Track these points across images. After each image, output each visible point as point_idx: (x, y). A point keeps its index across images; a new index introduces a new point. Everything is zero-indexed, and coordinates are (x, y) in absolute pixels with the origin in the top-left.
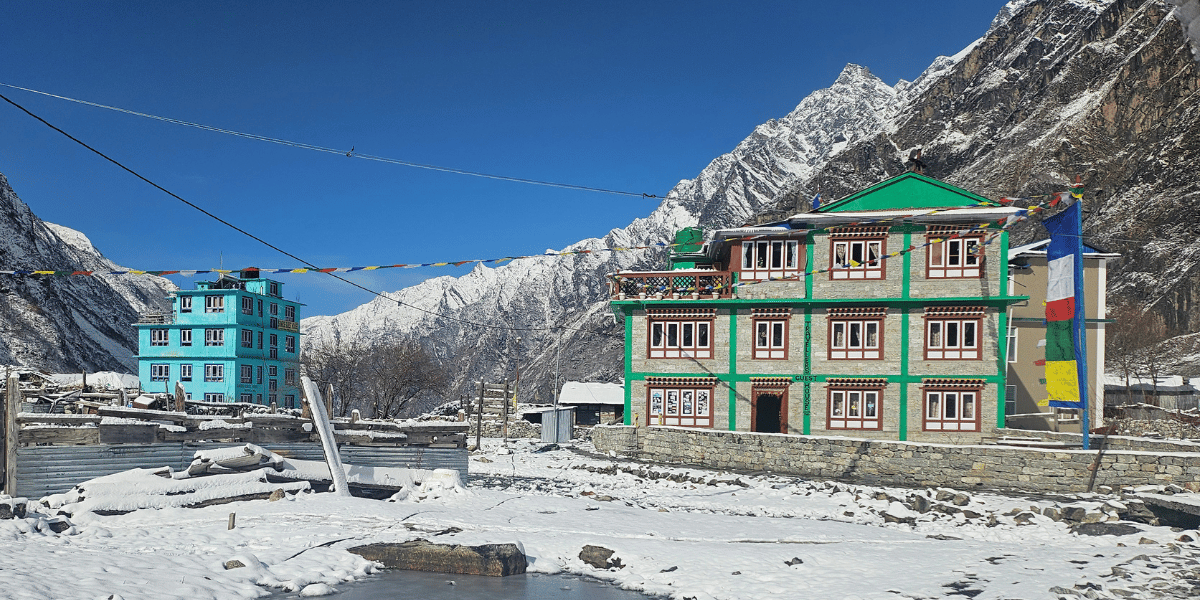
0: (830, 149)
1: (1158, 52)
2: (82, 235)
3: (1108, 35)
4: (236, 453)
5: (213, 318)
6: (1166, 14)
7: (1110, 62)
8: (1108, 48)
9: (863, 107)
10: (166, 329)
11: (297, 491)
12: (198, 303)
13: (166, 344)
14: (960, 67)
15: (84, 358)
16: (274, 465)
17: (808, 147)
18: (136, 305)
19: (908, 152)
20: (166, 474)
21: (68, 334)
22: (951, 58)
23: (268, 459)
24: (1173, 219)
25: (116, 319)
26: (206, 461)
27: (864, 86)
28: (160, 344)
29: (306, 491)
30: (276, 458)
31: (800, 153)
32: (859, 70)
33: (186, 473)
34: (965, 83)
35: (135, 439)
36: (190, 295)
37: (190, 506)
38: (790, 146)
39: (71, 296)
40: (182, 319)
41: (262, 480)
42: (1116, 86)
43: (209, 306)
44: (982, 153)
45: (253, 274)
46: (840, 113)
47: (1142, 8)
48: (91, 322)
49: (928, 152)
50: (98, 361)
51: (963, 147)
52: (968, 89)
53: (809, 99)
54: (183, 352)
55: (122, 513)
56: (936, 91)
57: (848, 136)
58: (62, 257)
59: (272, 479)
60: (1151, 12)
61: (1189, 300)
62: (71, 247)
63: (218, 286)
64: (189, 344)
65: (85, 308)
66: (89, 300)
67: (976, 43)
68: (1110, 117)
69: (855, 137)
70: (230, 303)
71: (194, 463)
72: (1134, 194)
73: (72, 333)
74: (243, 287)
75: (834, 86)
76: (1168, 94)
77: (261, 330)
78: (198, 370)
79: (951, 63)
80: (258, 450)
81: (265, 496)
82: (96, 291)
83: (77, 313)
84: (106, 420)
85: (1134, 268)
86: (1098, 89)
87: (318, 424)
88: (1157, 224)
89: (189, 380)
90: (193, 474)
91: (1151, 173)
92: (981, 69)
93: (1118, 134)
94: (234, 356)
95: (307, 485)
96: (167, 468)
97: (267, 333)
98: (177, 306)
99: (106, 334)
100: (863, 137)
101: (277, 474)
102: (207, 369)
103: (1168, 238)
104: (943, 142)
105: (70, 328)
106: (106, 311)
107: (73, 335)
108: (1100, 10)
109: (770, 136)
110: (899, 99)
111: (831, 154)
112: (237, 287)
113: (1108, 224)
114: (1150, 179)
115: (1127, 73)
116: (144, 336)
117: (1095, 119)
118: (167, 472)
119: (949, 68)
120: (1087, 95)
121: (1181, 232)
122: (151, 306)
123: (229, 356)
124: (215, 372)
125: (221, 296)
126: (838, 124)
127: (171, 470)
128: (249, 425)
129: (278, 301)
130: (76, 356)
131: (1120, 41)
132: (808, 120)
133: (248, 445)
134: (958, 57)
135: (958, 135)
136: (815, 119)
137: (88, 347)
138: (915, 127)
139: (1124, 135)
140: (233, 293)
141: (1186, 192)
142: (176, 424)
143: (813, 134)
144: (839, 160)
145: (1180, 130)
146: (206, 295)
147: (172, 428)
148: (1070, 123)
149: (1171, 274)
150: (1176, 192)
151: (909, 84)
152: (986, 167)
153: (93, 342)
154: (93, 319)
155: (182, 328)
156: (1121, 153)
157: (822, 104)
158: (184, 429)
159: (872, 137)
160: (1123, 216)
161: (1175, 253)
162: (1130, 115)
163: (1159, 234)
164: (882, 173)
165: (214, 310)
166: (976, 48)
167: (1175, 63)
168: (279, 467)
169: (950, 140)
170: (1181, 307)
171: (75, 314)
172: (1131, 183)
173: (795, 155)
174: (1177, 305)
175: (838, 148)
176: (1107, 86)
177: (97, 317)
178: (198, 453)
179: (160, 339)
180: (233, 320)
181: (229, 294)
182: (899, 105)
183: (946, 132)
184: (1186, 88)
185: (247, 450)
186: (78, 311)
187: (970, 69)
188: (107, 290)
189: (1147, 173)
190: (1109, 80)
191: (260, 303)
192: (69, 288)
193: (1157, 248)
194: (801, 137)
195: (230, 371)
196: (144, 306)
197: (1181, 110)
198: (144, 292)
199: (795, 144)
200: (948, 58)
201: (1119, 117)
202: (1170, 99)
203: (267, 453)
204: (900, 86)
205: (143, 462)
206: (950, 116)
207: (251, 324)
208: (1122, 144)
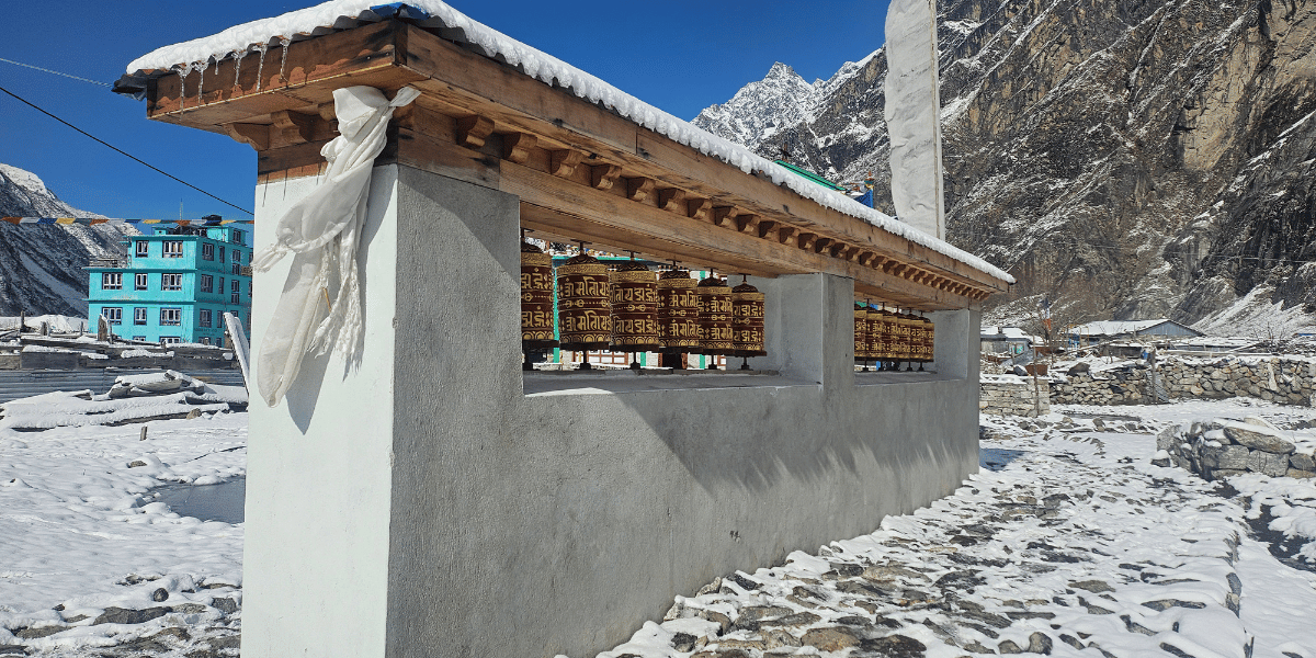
0: (763, 133)
1: (1009, 69)
2: (34, 177)
3: (974, 54)
4: (157, 377)
5: (170, 263)
6: (1015, 39)
7: (976, 75)
8: (973, 64)
9: (788, 100)
10: (120, 273)
11: (216, 412)
12: (155, 248)
13: (118, 288)
14: (862, 72)
15: (31, 302)
16: (194, 390)
17: (745, 130)
18: (93, 250)
19: (823, 139)
20: (87, 397)
21: (14, 277)
22: (857, 64)
23: (189, 383)
24: (1021, 204)
25: (70, 262)
26: (127, 384)
27: (789, 82)
28: (113, 288)
29: (225, 411)
30: (197, 383)
31: (738, 135)
32: (785, 69)
33: (107, 395)
34: (867, 85)
35: (56, 365)
36: (147, 240)
37: (108, 424)
38: (730, 128)
39: (20, 238)
40: (138, 264)
41: (181, 402)
42: (979, 95)
43: (167, 251)
44: (881, 143)
45: (214, 221)
46: (771, 103)
47: (999, 34)
48: (41, 266)
49: (839, 140)
50: (47, 305)
51: (866, 138)
52: (869, 90)
53: (743, 90)
54: (137, 295)
55: (41, 430)
56: (844, 90)
57: (777, 123)
58: (10, 198)
59: (191, 401)
60: (1005, 37)
61: (1033, 268)
62: (22, 189)
63: (177, 232)
64: (145, 289)
65: (35, 250)
66: (40, 243)
67: (875, 53)
68: (975, 120)
69: (782, 124)
70: (190, 248)
71: (114, 387)
72: (992, 183)
73: (19, 276)
74: (204, 234)
75: (765, 80)
76: (1017, 103)
77: (222, 275)
78: (153, 313)
79: (856, 68)
80: (178, 376)
81: (182, 415)
82: (48, 233)
83: (25, 256)
84: (28, 348)
85: (994, 242)
86: (965, 96)
87: (238, 353)
88: (1009, 206)
89: (143, 323)
90: (112, 397)
91: (1005, 166)
92: (879, 74)
93: (980, 134)
94: (192, 300)
95: (226, 406)
96: (88, 391)
97: (228, 279)
98: (132, 250)
99: (57, 278)
100: (789, 125)
101: (196, 397)
102: (163, 312)
103: (1018, 218)
104: (850, 132)
105: (16, 271)
106: (59, 254)
107: (21, 278)
108: (967, 33)
109: (713, 118)
110: (817, 94)
111: (764, 137)
112: (198, 233)
113: (974, 206)
114: (1003, 170)
115: (986, 86)
116: (95, 280)
117: (964, 121)
118: (88, 394)
119: (854, 72)
120: (958, 101)
121: (1028, 213)
122: (110, 250)
123: (187, 300)
124: (171, 316)
125: (180, 241)
126: (768, 112)
127: (92, 393)
128: (171, 354)
129: (242, 249)
130: (23, 300)
131: (981, 59)
132: (745, 107)
133: (169, 371)
134: (862, 64)
135: (861, 128)
136: (750, 106)
137: (37, 292)
138: (830, 119)
139: (985, 135)
140: (194, 239)
141: (1031, 182)
142: (98, 352)
143: (748, 119)
144: (769, 142)
145: (1027, 132)
146: (165, 241)
147: (93, 355)
148: (946, 123)
149: (1020, 247)
150: (1023, 182)
151: (824, 83)
152: (883, 155)
153: (43, 286)
154: (43, 262)
155: (136, 272)
156: (984, 149)
157: (756, 95)
158: (106, 357)
159: (795, 125)
160: (985, 200)
161: (1023, 231)
162: (989, 119)
163: (1011, 215)
164: (804, 156)
165: (172, 255)
166: (875, 57)
167: (1022, 79)
168: (199, 391)
169: (856, 131)
170: (1027, 274)
171: (23, 257)
172: (991, 173)
173: (734, 136)
174: (1024, 272)
175: (769, 132)
176: (972, 95)
177: (48, 260)
178: (119, 378)
179: (113, 282)
180: (192, 266)
181: (188, 239)
182: (817, 99)
183: (853, 124)
184: (1031, 100)
185: (167, 375)
186: (29, 254)
187: (870, 75)
188: (63, 234)
189: (1001, 166)
190: (973, 90)
191: (222, 250)
192: (17, 230)
193: (1011, 225)
194: (739, 121)
195: (188, 316)
196: (101, 251)
197: (1027, 117)
198: (103, 237)
199: (734, 127)
200: (853, 64)
201: (982, 120)
202: (1019, 108)
203: (188, 379)
204: (817, 84)
205: (65, 385)
206: (856, 111)
207: (213, 270)
208: (984, 142)
